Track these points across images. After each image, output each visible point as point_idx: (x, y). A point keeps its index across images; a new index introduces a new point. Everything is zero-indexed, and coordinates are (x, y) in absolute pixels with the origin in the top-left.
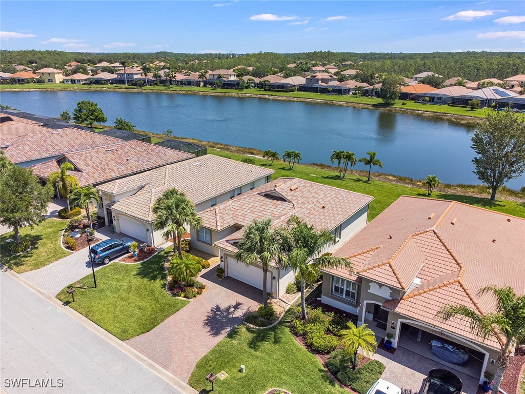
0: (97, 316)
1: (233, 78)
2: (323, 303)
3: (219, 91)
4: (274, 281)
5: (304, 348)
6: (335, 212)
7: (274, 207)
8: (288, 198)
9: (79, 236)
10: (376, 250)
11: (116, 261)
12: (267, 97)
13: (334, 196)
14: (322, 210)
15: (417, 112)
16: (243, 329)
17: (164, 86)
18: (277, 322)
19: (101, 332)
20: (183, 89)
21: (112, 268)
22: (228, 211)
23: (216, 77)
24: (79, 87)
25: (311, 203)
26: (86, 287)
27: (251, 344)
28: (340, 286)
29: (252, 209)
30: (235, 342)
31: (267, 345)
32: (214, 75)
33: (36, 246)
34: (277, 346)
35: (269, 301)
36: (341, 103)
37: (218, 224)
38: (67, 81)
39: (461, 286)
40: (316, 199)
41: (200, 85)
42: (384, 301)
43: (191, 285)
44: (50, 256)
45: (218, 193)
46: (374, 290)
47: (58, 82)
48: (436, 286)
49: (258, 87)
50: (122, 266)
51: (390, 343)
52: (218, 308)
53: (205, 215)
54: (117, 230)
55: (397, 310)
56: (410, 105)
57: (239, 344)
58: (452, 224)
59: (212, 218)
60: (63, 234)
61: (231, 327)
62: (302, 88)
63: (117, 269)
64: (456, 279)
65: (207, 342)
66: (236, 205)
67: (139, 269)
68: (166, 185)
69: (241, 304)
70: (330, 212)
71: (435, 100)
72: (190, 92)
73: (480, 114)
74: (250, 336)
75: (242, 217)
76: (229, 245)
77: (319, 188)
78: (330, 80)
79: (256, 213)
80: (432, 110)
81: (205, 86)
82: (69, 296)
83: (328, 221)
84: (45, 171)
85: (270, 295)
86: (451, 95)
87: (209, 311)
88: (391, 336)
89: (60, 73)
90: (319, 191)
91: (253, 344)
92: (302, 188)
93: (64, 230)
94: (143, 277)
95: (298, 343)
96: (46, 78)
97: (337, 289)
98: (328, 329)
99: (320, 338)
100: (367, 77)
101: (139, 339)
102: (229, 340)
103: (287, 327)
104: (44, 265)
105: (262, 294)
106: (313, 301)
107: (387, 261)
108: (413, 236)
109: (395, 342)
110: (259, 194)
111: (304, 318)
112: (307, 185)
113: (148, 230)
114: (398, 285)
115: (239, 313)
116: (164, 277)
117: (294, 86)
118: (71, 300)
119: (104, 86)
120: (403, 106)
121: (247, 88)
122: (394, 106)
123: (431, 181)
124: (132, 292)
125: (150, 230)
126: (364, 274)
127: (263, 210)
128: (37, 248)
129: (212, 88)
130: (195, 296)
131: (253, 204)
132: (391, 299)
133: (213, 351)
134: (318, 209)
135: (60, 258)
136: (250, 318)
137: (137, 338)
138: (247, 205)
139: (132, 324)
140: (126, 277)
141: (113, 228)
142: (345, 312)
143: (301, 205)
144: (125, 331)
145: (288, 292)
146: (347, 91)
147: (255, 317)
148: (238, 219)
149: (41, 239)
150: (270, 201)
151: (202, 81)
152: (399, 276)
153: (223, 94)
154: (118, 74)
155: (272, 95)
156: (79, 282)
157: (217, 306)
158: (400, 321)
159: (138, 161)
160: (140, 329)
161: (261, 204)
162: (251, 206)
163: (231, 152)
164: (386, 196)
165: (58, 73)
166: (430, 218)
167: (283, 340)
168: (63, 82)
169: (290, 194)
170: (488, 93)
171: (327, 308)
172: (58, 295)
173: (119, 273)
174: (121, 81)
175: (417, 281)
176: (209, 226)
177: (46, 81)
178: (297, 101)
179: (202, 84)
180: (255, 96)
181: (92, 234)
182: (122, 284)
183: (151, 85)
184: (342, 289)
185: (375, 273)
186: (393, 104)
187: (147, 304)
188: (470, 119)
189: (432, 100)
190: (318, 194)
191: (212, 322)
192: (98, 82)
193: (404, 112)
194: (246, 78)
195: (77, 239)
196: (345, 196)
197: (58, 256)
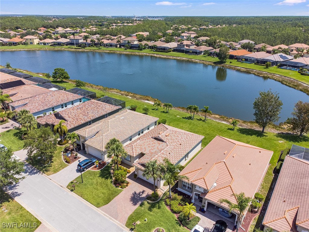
0: (86, 197)
1: (136, 43)
2: (179, 191)
3: (129, 51)
4: (158, 182)
5: (170, 211)
6: (186, 146)
7: (158, 145)
8: (165, 141)
9: (70, 155)
10: (200, 170)
11: (89, 169)
12: (155, 55)
13: (186, 137)
14: (180, 146)
15: (238, 68)
16: (146, 203)
17: (97, 47)
18: (160, 199)
19: (88, 204)
20: (108, 49)
21: (88, 173)
22: (138, 146)
23: (126, 42)
24: (48, 47)
25: (175, 142)
26: (78, 183)
27: (149, 209)
28: (185, 184)
29: (148, 145)
30: (143, 208)
31: (155, 210)
32: (125, 41)
33: (52, 161)
34: (159, 210)
35: (156, 190)
36: (197, 60)
37: (134, 153)
38: (41, 43)
39: (231, 188)
40: (177, 140)
41: (117, 46)
42: (201, 193)
43: (123, 182)
44: (60, 166)
45: (133, 134)
46: (197, 188)
47: (35, 44)
48: (221, 188)
49: (150, 48)
50: (92, 172)
51: (204, 209)
52: (135, 193)
53: (128, 148)
54: (87, 152)
55: (206, 197)
56: (235, 63)
57: (144, 209)
58: (233, 157)
59: (131, 150)
60: (62, 154)
61: (141, 201)
62: (175, 50)
63: (90, 173)
64: (229, 185)
65: (132, 209)
66: (142, 143)
67: (100, 173)
68: (109, 131)
69: (145, 191)
70: (183, 146)
71: (248, 60)
72: (112, 52)
73: (271, 71)
74: (148, 205)
75: (144, 149)
76: (139, 165)
77: (179, 134)
78: (191, 45)
79: (150, 147)
80: (246, 67)
81: (120, 47)
82: (72, 187)
83: (182, 151)
84: (49, 120)
85: (156, 187)
86: (257, 58)
87: (132, 194)
88: (204, 206)
89: (37, 38)
90: (179, 135)
91: (150, 209)
92: (171, 134)
93: (63, 152)
94: (102, 178)
95: (167, 209)
96: (29, 42)
97: (184, 185)
98: (180, 203)
99: (176, 207)
100: (212, 42)
101: (104, 207)
102: (140, 207)
103: (163, 201)
104: (58, 171)
105: (153, 187)
106: (174, 190)
107: (202, 177)
108: (216, 164)
109: (205, 209)
110: (152, 137)
111: (170, 198)
112: (173, 133)
113: (102, 154)
114: (206, 188)
115: (144, 195)
116: (111, 178)
117: (171, 49)
118: (73, 189)
119: (63, 47)
120: (230, 64)
121: (144, 49)
122: (225, 64)
123: (234, 123)
124: (99, 185)
125: (103, 154)
126: (194, 182)
127: (153, 146)
128: (53, 162)
129: (124, 49)
130: (125, 187)
131: (149, 143)
132: (204, 192)
133: (134, 212)
134: (178, 145)
135: (64, 167)
136: (148, 197)
137: (103, 207)
138: (147, 143)
139: (100, 201)
140: (94, 178)
141: (85, 152)
142: (187, 195)
143: (171, 144)
144: (98, 204)
145: (164, 185)
146: (200, 53)
147: (151, 197)
148: (143, 150)
149: (53, 157)
150: (157, 141)
151: (118, 44)
152: (207, 184)
153: (131, 53)
154: (70, 39)
155: (158, 54)
156: (75, 180)
157: (135, 192)
158: (207, 201)
159: (93, 113)
160: (104, 203)
161: (153, 143)
162: (148, 144)
163: (137, 99)
164: (212, 130)
165: (36, 39)
166: (224, 154)
167: (162, 207)
168: (39, 43)
169: (166, 138)
170: (276, 58)
171: (180, 193)
172: (67, 187)
173: (91, 175)
174: (72, 44)
175: (215, 184)
176: (130, 154)
177: (29, 43)
178: (172, 59)
179: (118, 46)
180: (149, 55)
181: (76, 155)
182: (93, 181)
183: (89, 47)
184: (186, 186)
185: (198, 182)
186: (225, 62)
187: (106, 191)
188: (265, 74)
189: (247, 60)
190: (178, 137)
191: (133, 199)
192: (59, 44)
193: (230, 68)
194: (144, 43)
195: (69, 157)
196: (191, 137)
197: (63, 166)
